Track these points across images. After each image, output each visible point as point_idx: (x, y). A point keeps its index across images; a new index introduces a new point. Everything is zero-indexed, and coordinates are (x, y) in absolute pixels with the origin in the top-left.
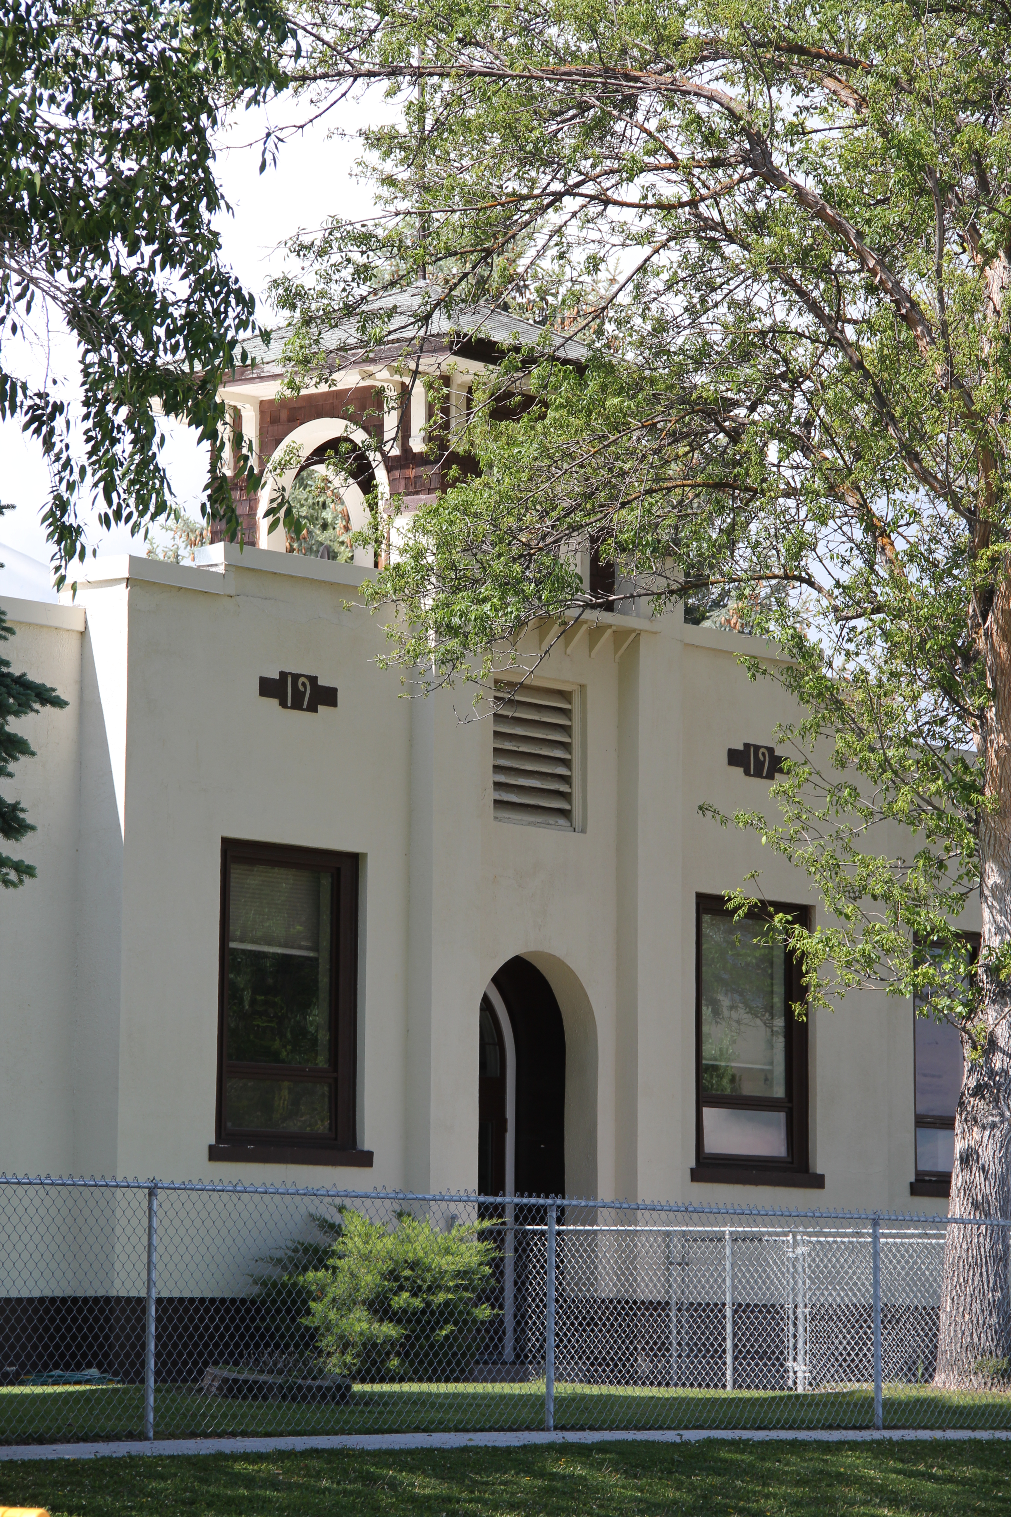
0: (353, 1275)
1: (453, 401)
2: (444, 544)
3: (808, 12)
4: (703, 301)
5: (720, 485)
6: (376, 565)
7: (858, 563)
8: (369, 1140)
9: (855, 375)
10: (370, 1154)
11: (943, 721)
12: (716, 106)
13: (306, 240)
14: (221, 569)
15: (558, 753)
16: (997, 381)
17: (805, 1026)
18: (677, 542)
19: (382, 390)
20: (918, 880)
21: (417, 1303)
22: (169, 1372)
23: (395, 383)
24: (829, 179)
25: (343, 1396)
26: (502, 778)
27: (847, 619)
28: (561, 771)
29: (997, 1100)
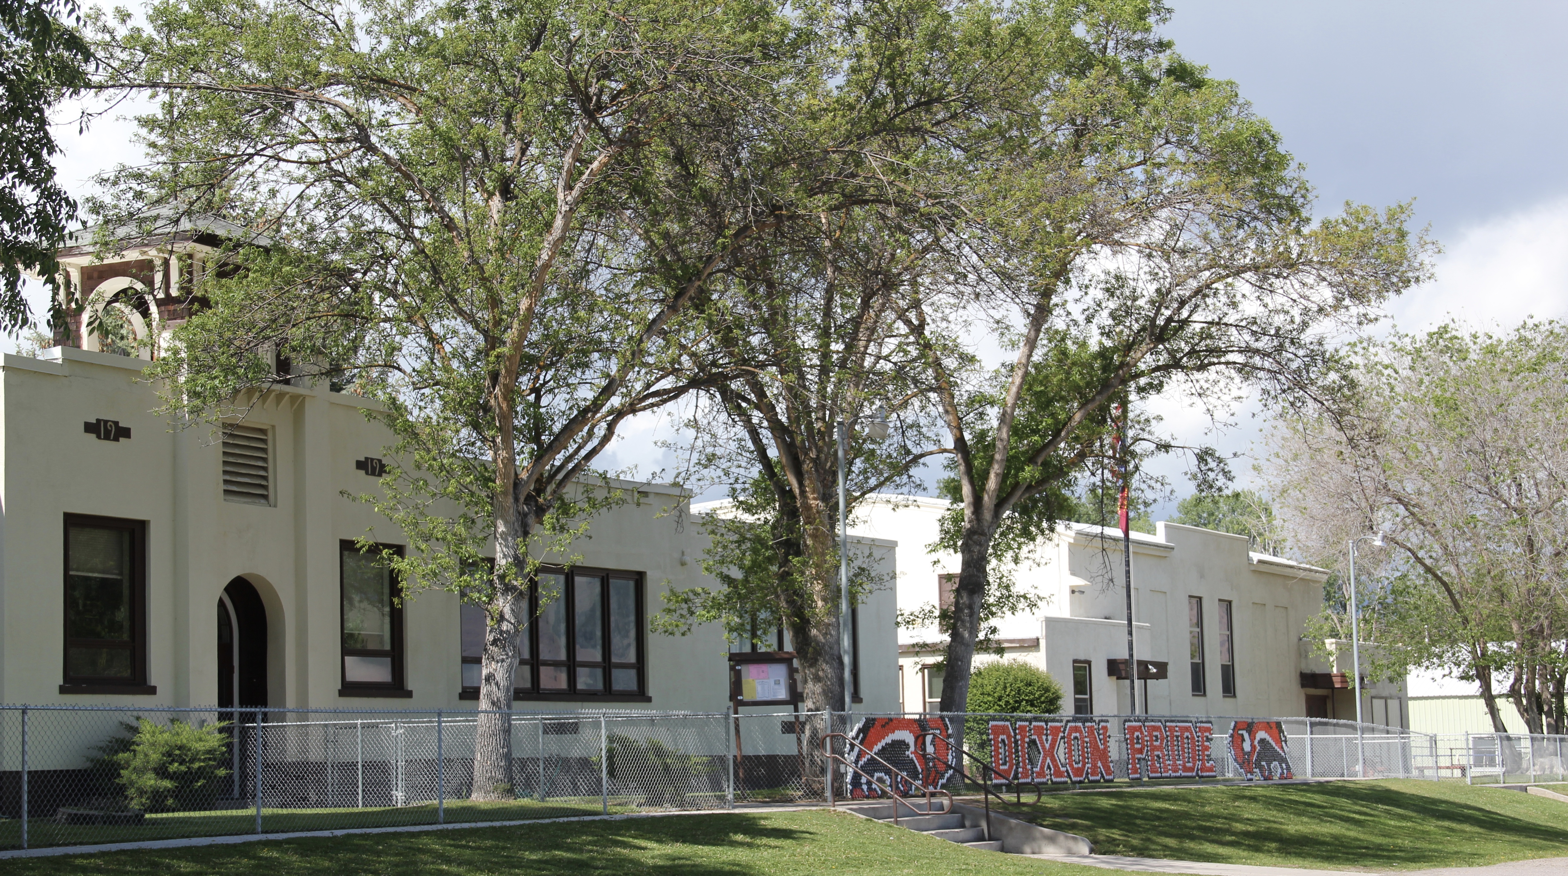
0: (146, 755)
1: (195, 268)
2: (191, 347)
3: (388, 61)
4: (335, 215)
5: (347, 316)
6: (152, 359)
7: (425, 358)
8: (153, 681)
9: (421, 257)
10: (155, 688)
11: (473, 444)
12: (339, 110)
13: (105, 177)
14: (60, 361)
15: (260, 464)
16: (496, 261)
17: (401, 611)
18: (324, 347)
19: (151, 261)
20: (461, 529)
21: (183, 768)
22: (36, 812)
23: (160, 258)
24: (403, 151)
25: (139, 821)
26: (228, 478)
27: (420, 389)
28: (262, 473)
29: (504, 647)
